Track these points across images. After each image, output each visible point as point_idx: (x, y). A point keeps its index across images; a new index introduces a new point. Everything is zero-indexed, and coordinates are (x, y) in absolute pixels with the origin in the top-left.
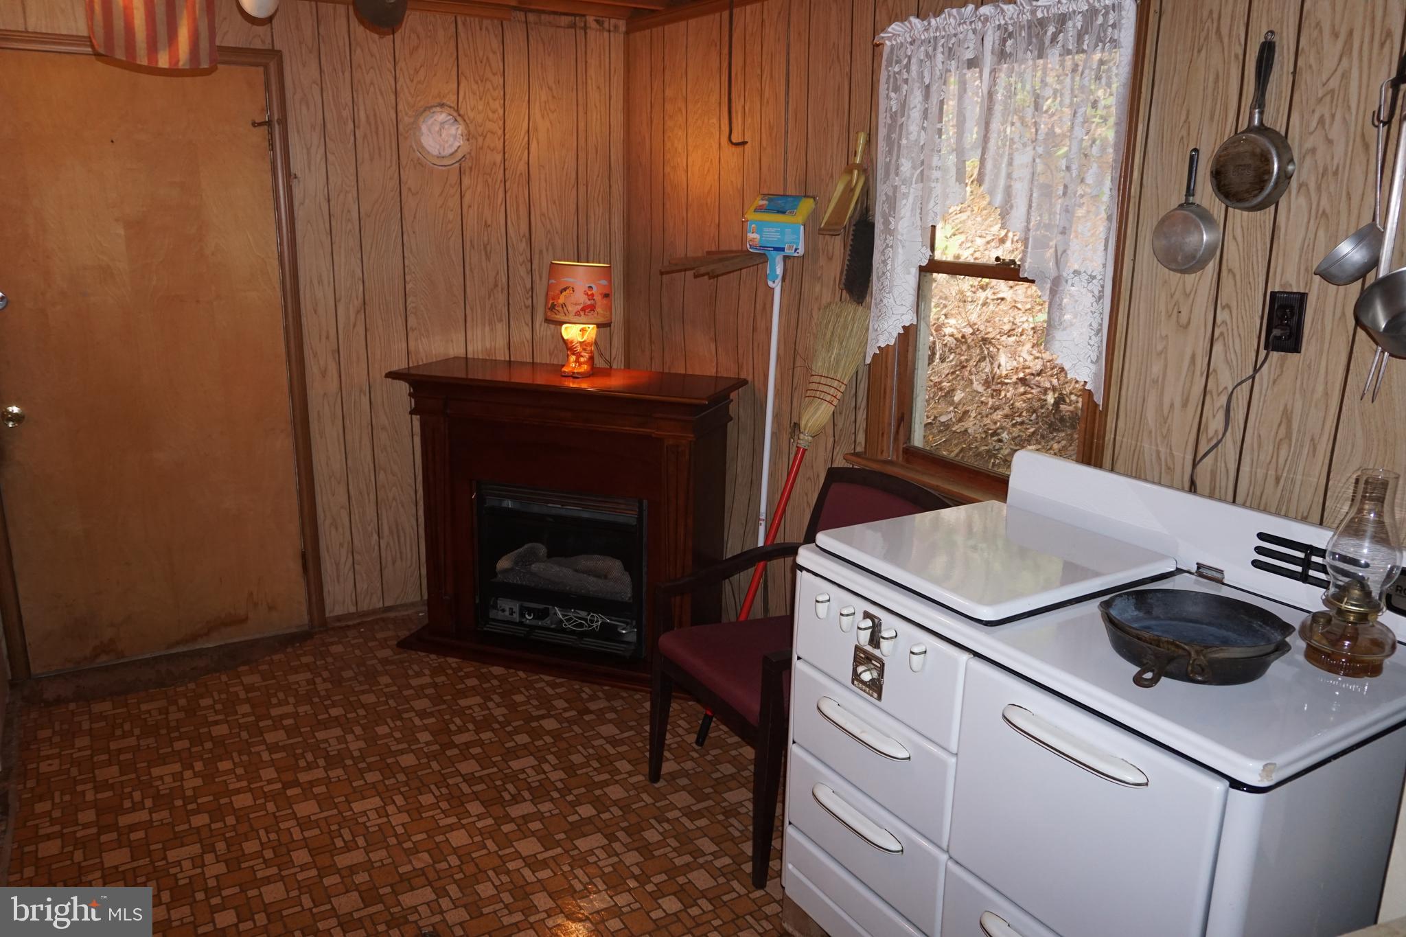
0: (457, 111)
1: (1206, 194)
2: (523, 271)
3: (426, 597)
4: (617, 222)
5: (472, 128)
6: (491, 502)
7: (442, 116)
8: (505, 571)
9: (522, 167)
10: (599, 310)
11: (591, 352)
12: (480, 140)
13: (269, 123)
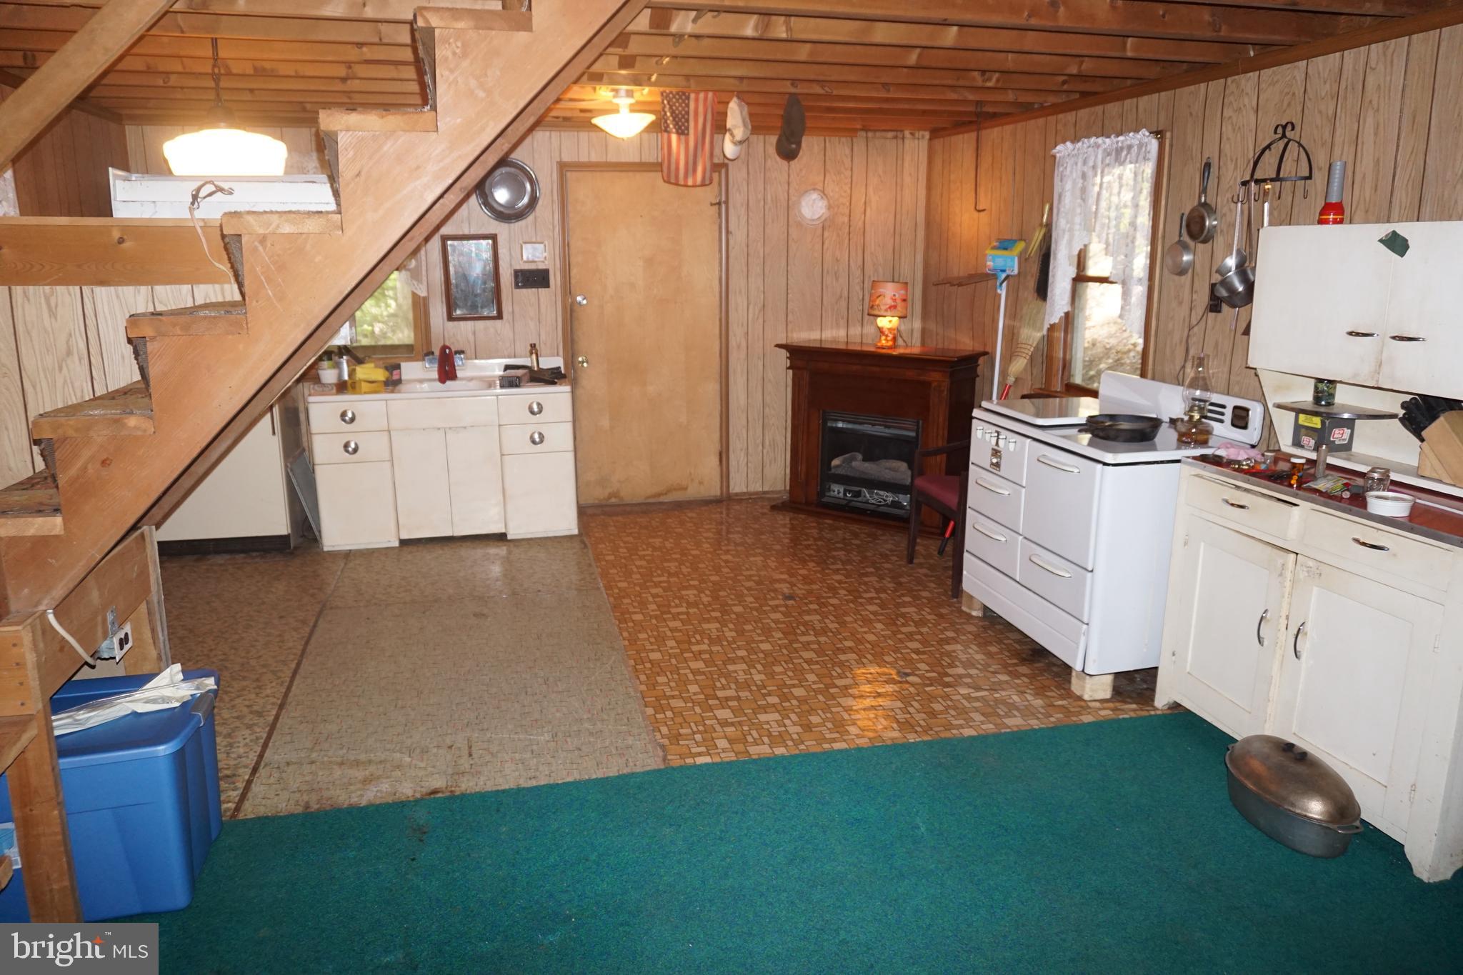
0: (823, 192)
1: (1186, 238)
2: (858, 288)
3: (788, 488)
4: (920, 257)
5: (831, 202)
6: (830, 424)
7: (815, 196)
8: (837, 466)
9: (861, 224)
10: (899, 308)
11: (894, 334)
12: (836, 209)
13: (719, 204)
